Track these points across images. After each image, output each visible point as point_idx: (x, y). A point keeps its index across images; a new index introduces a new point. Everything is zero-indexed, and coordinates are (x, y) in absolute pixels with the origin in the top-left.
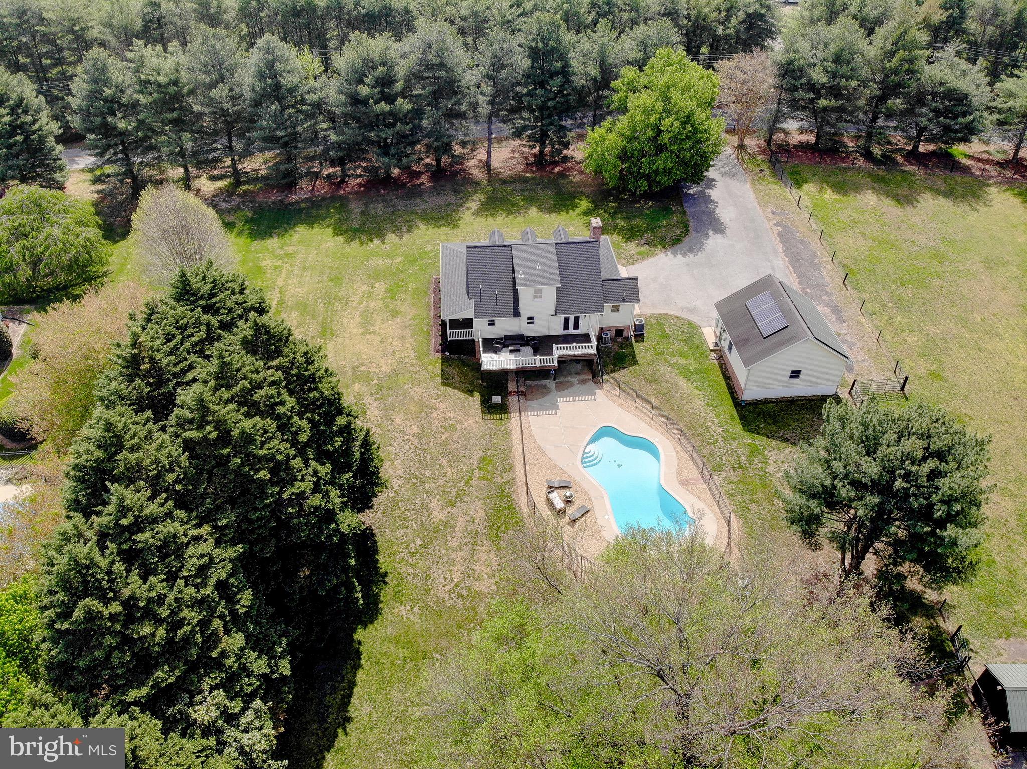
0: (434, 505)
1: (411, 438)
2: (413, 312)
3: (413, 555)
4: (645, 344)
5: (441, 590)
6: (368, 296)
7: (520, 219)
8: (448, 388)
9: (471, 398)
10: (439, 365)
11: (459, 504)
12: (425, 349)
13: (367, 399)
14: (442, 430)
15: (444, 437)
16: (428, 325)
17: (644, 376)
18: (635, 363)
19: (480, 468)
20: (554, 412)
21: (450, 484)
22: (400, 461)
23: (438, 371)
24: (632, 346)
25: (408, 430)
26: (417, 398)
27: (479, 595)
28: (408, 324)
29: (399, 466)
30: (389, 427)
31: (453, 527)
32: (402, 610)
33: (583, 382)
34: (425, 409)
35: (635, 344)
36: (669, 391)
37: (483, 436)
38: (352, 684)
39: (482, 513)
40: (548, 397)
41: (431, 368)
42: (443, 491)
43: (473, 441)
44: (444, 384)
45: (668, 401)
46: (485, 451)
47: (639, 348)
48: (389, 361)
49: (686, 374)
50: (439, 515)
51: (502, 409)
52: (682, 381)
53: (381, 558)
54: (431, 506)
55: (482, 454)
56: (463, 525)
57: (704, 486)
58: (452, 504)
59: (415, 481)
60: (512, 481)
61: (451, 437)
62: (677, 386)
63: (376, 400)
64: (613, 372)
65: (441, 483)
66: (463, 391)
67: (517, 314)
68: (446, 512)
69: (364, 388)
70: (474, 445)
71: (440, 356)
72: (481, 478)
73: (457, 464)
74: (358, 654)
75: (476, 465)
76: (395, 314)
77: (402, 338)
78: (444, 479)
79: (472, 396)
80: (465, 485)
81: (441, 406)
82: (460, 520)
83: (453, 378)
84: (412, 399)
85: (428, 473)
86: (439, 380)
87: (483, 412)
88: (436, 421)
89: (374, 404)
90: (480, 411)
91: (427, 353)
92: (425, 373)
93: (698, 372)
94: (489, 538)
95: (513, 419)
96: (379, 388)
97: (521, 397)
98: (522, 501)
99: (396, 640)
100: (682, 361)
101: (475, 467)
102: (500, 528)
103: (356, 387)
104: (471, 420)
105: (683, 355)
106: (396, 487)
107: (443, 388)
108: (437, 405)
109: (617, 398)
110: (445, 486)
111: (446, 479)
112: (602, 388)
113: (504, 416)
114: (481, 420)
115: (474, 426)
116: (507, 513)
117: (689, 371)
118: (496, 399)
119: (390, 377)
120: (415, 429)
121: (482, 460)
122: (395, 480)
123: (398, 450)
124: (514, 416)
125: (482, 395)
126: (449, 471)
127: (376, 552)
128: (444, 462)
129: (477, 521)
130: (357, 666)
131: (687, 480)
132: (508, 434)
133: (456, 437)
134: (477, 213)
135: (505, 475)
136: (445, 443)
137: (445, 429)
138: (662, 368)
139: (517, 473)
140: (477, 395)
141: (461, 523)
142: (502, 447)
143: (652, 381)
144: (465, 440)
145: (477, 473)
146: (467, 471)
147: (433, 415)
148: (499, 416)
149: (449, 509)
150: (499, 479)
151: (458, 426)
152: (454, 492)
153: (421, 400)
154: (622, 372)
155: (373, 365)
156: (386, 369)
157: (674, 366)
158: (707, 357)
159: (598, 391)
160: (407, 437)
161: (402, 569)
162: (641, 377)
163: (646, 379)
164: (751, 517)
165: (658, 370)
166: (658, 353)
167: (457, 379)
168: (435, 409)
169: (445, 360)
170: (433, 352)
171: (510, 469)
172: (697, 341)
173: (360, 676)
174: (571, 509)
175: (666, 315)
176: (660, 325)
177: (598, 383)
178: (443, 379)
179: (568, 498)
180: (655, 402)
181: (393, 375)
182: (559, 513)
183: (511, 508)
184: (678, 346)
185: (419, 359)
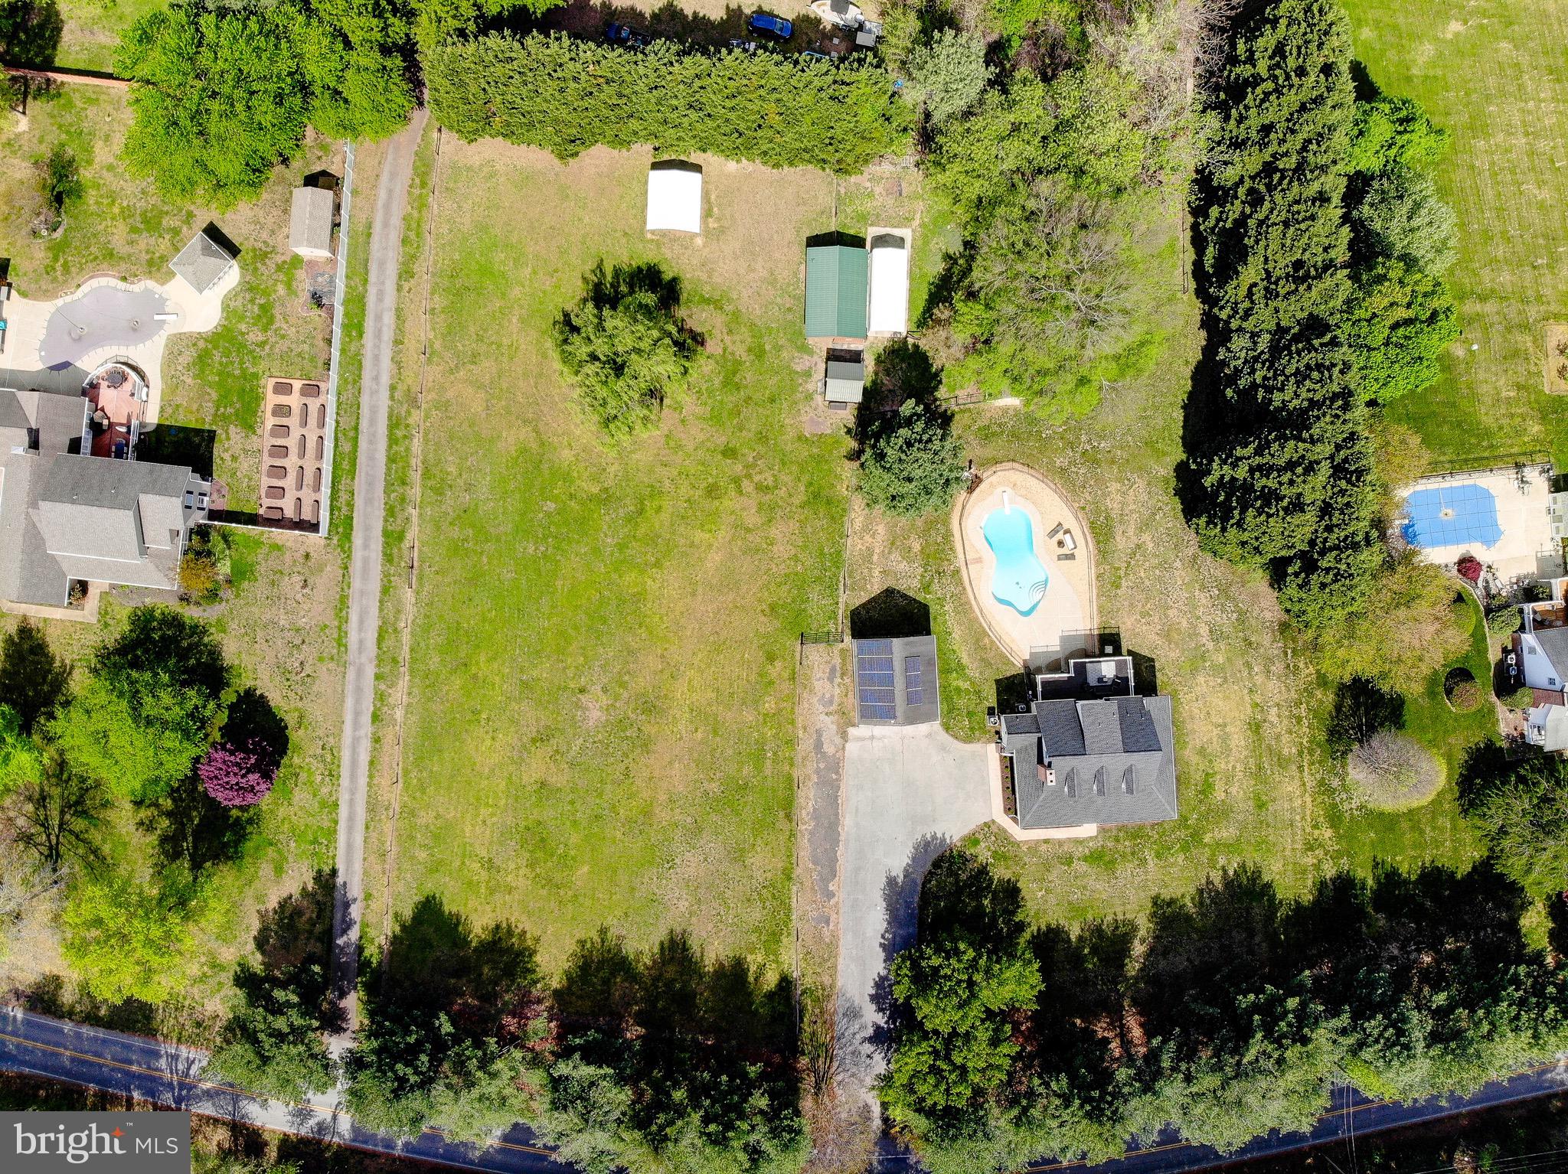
0: (1150, 545)
1: (1173, 605)
2: (1187, 752)
3: (1160, 509)
4: (988, 704)
5: (1141, 484)
6: (1229, 779)
9: (1131, 647)
10: (1159, 682)
11: (1134, 546)
13: (1210, 645)
14: (1151, 613)
15: (1148, 606)
17: (992, 669)
18: (998, 682)
19: (1120, 578)
21: (1141, 563)
22: (1178, 583)
24: (998, 702)
25: (1175, 612)
26: (1172, 646)
27: (1119, 480)
29: (1178, 579)
30: (1190, 616)
31: (1136, 528)
32: (1163, 472)
34: (1167, 634)
35: (996, 703)
36: (975, 649)
37: (1118, 610)
38: (1184, 427)
39: (1118, 538)
40: (1068, 652)
41: (1165, 679)
42: (1145, 557)
43: (1126, 603)
44: (1153, 660)
45: (977, 640)
46: (1116, 595)
47: (992, 701)
48: (1199, 689)
49: (961, 668)
50: (1146, 537)
51: (1105, 637)
52: (965, 660)
53: (1180, 507)
54: (1153, 545)
55: (1119, 591)
56: (1129, 529)
57: (968, 557)
58: (1138, 546)
59: (1166, 566)
60: (1098, 565)
61: (1143, 606)
62: (969, 655)
63: (1204, 645)
64: (1014, 676)
65: (1147, 564)
66: (1137, 654)
68: (1142, 540)
69: (1214, 657)
70: (1125, 600)
72: (1119, 569)
73: (1137, 581)
74: (1184, 445)
75: (1123, 581)
76: (1202, 752)
77: (1192, 719)
79: (1128, 651)
80: (1130, 563)
81: (1153, 636)
82: (1132, 534)
83: (1145, 668)
84: (1177, 645)
85: (1157, 572)
86: (1157, 665)
87: (1118, 635)
88: (1156, 621)
89: (1204, 641)
90: (1122, 634)
92: (1169, 674)
93: (949, 671)
94: (1113, 519)
95: (1096, 628)
96: (1203, 658)
98: (1091, 546)
99: (1165, 454)
100: (961, 683)
101: (1124, 579)
102: (1106, 527)
103: (1221, 661)
104: (1128, 624)
105: (958, 690)
106: (1178, 560)
107: (1153, 655)
108: (1157, 638)
109: (1014, 648)
110: (1144, 561)
111: (1144, 567)
112: (1025, 661)
113: (1102, 632)
114: (1120, 626)
115: (1125, 619)
116: (1102, 539)
118: (1109, 649)
119: (1196, 669)
120: (1170, 613)
121: (1118, 587)
122: (1179, 567)
123: (1180, 593)
124: (1096, 632)
126: (1142, 575)
127: (1183, 510)
128: (1147, 583)
129: (1121, 533)
130: (1183, 438)
131: (977, 561)
132: (1101, 611)
133: (1140, 606)
135: (1103, 571)
136: (1147, 599)
137: (1148, 614)
138: (977, 675)
139: (1094, 572)
140: (1125, 654)
141: (1131, 532)
142: (1105, 598)
143: (986, 663)
144: (1132, 604)
145: (1122, 573)
146: (1129, 574)
147: (1159, 627)
148: (1107, 631)
149: (1140, 542)
150: (1106, 567)
151: (1138, 617)
152: (1138, 556)
153: (1170, 643)
154: (1007, 674)
155: (1211, 684)
156: (1201, 679)
157: (967, 678)
159: (1027, 657)
160: (1176, 605)
161: (1165, 499)
162: (994, 667)
163: (991, 665)
164: (943, 531)
165: (981, 673)
166: (978, 693)
167: (1142, 668)
168: (1158, 634)
169: (1154, 687)
171: (1099, 577)
173: (1181, 433)
174: (1060, 536)
175: (965, 742)
176: (972, 729)
177: (1026, 667)
178: (1154, 667)
179: (1061, 544)
180: (986, 640)
181: (1194, 671)
182: (1067, 532)
183: (1098, 542)
184: (961, 702)
185: (1176, 691)
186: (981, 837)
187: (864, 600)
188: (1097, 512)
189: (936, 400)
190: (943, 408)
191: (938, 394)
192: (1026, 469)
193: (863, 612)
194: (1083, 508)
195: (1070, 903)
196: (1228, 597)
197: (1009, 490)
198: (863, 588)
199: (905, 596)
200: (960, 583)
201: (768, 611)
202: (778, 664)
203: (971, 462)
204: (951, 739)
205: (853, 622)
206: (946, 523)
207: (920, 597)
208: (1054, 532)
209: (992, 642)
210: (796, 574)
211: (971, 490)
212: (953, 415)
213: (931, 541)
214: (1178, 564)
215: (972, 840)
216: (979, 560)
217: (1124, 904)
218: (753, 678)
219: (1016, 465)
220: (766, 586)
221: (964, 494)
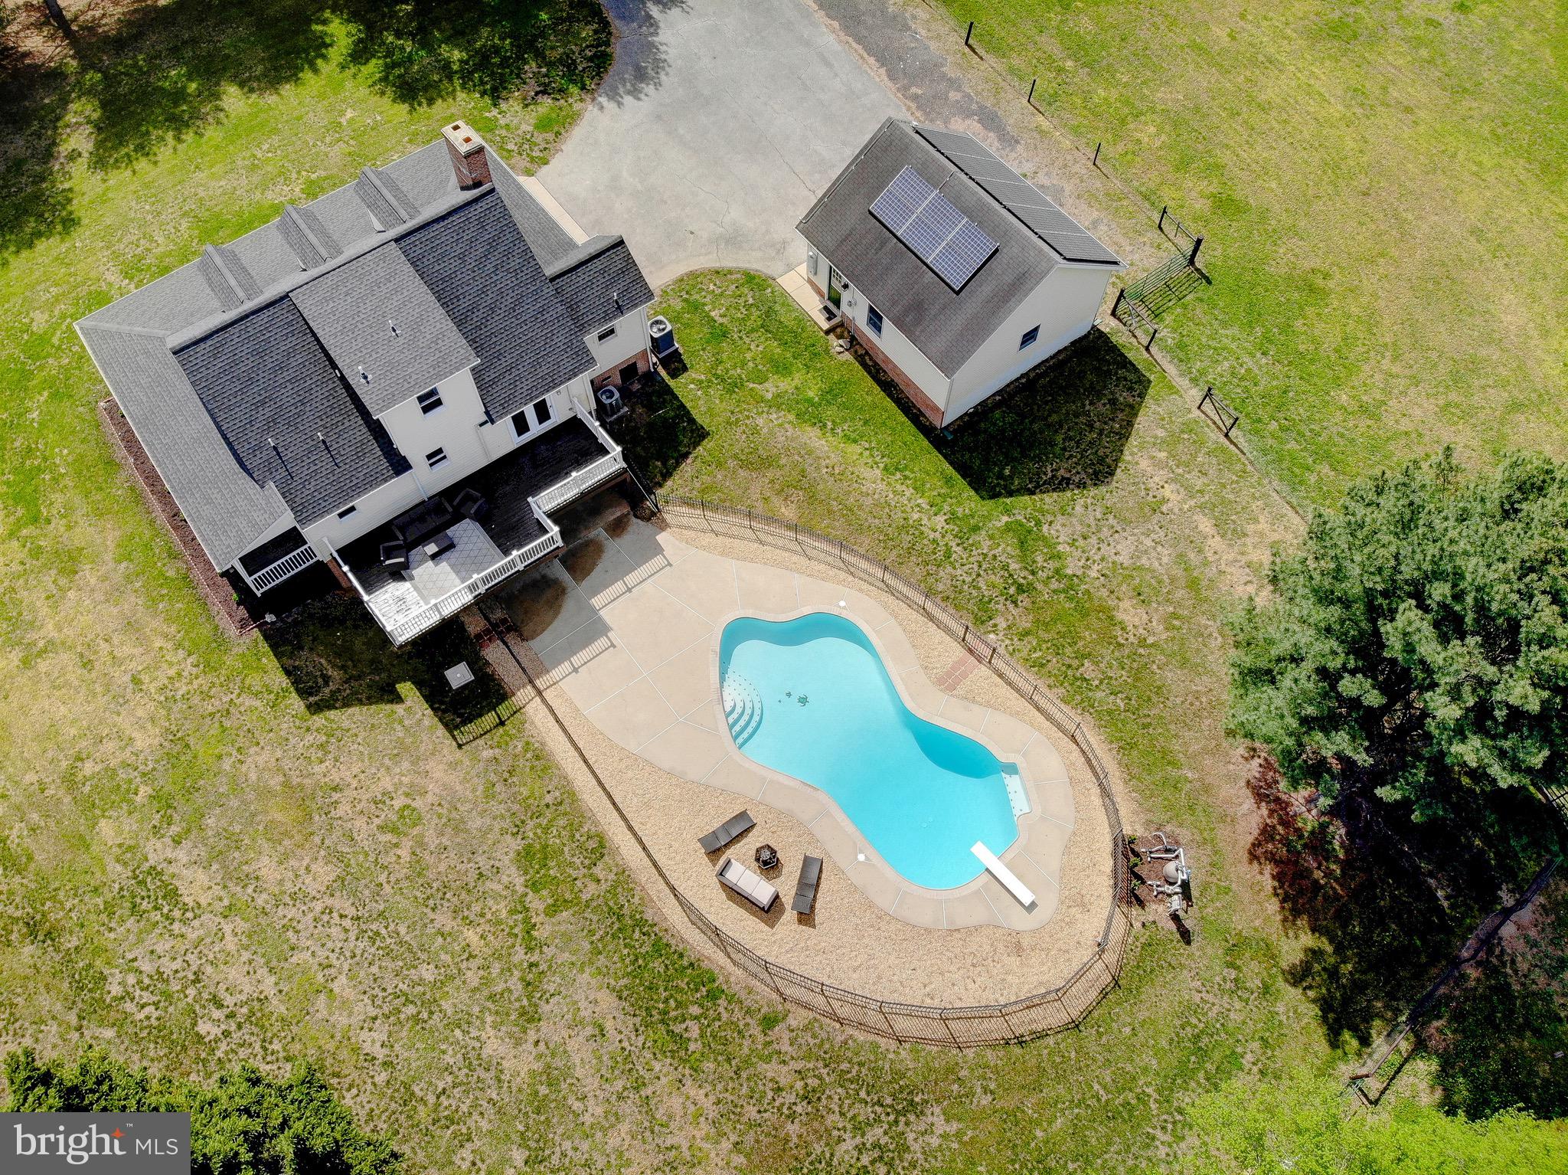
0: (494, 1045)
1: (329, 902)
2: (112, 537)
4: (691, 374)
7: (213, 134)
8: (332, 714)
9: (399, 709)
10: (270, 661)
11: (545, 1008)
12: (206, 630)
13: (156, 851)
14: (388, 837)
15: (404, 853)
16: (173, 556)
17: (735, 457)
18: (700, 434)
19: (534, 886)
20: (602, 642)
21: (496, 970)
22: (343, 979)
23: (281, 680)
24: (669, 391)
25: (312, 886)
26: (275, 782)
28: (118, 577)
29: (350, 993)
30: (260, 902)
31: (567, 1072)
33: (617, 528)
35: (671, 383)
36: (803, 474)
37: (490, 795)
39: (607, 1001)
40: (569, 606)
41: (255, 680)
42: (491, 997)
43: (475, 823)
44: (315, 708)
45: (812, 498)
46: (518, 830)
47: (685, 388)
48: (140, 713)
49: (809, 413)
50: (520, 1063)
51: (486, 695)
52: (811, 436)
54: (487, 1051)
55: (515, 844)
56: (587, 1056)
57: (984, 671)
58: (530, 1017)
59: (411, 1010)
60: (623, 878)
61: (422, 844)
62: (810, 453)
63: (177, 842)
64: (667, 475)
65: (473, 978)
66: (370, 701)
67: (400, 465)
68: (529, 1046)
69: (130, 825)
70: (485, 832)
71: (256, 633)
72: (552, 910)
73: (476, 908)
75: (519, 881)
76: (68, 563)
77: (130, 626)
78: (474, 964)
79: (398, 699)
80: (529, 949)
81: (347, 776)
82: (572, 1045)
83: (327, 679)
84: (264, 793)
85: (428, 973)
86: (296, 703)
87: (451, 727)
88: (360, 822)
89: (181, 855)
90: (441, 731)
91: (219, 640)
92: (248, 701)
93: (831, 394)
94: (658, 1052)
95: (529, 709)
96: (164, 802)
97: (510, 638)
98: (675, 917)
100: (786, 385)
101: (520, 889)
102: (666, 1013)
103: (105, 827)
104: (437, 770)
105: (782, 368)
106: (381, 1054)
107: (319, 720)
108: (335, 777)
109: (709, 538)
110: (486, 982)
111: (479, 961)
112: (663, 526)
113: (503, 710)
114: (458, 754)
115: (453, 779)
116: (657, 965)
117: (809, 401)
118: (459, 675)
119: (173, 759)
120: (325, 873)
121: (526, 856)
122: (365, 1035)
123: (322, 953)
124: (523, 695)
125: (419, 684)
126: (471, 936)
128: (444, 919)
129: (609, 1025)
131: (949, 674)
132: (541, 759)
133: (432, 840)
134: (99, 162)
135: (597, 871)
136: (418, 869)
137: (394, 830)
138: (760, 421)
139: (623, 851)
140: (406, 688)
141: (580, 1052)
142: (549, 799)
143: (758, 462)
144: (457, 830)
145: (537, 903)
146: (512, 912)
147: (343, 809)
148: (490, 719)
149: (532, 1035)
150: (592, 889)
151: (418, 803)
152: (515, 984)
153: (286, 784)
154: (687, 468)
155: (110, 746)
156: (146, 741)
157: (778, 403)
158: (827, 351)
159: (662, 538)
160: (318, 906)
162: (731, 463)
163: (745, 464)
164: (1099, 695)
165: (756, 431)
166: (733, 387)
167: (335, 674)
168: (335, 789)
169: (279, 641)
170: (233, 631)
171: (599, 849)
172: (787, 319)
174: (787, 885)
175: (693, 275)
176: (695, 307)
177: (652, 516)
178: (303, 693)
179: (769, 864)
180: (789, 512)
181: (176, 748)
182: (770, 911)
183: (660, 948)
184: (758, 347)
185: (209, 667)
186: (539, 138)
187: (1143, 421)
188: (719, 1044)
189: (1420, 1046)
190: (1379, 1042)
191: (1425, 1068)
192: (1022, 1023)
193: (1123, 396)
194: (769, 1022)
195: (275, 131)
196: (159, 1033)
197: (1022, 922)
198: (1171, 442)
199: (1061, 484)
200: (952, 599)
201: (1319, 282)
202: (1201, 206)
203: (1186, 936)
204: (728, 262)
205: (1125, 363)
206: (1108, 720)
207: (1023, 506)
208: (810, 884)
209: (771, 520)
210: (1337, 383)
211: (1127, 850)
212: (1334, 1043)
213: (1107, 652)
214: (372, 1042)
215: (556, 128)
216: (948, 682)
217: (147, 186)
218: (1225, 157)
219: (1053, 1017)
220: (1371, 321)
221: (1132, 827)
